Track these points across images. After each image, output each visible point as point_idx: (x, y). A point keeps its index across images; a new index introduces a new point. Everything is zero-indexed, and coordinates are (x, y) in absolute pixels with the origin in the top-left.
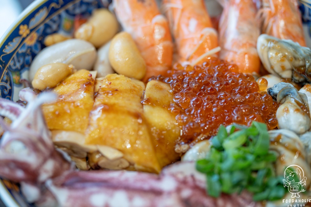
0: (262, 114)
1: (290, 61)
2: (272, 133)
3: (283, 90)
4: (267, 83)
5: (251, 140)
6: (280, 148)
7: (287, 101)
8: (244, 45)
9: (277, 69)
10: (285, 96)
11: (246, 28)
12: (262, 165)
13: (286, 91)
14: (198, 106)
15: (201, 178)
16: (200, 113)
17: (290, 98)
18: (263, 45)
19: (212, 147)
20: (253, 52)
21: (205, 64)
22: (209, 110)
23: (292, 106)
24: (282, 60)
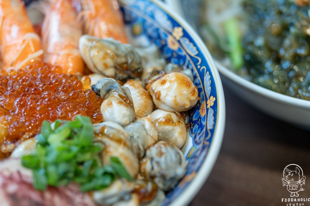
0: (86, 110)
1: (112, 58)
2: (96, 126)
3: (106, 85)
4: (90, 80)
5: (75, 133)
6: (105, 140)
7: (110, 96)
8: (66, 47)
9: (100, 67)
10: (108, 91)
11: (67, 30)
12: (87, 157)
13: (109, 86)
14: (21, 106)
15: (27, 174)
16: (24, 113)
17: (113, 92)
18: (84, 45)
19: (38, 143)
20: (75, 53)
21: (28, 67)
22: (33, 109)
23: (115, 99)
24: (104, 58)
